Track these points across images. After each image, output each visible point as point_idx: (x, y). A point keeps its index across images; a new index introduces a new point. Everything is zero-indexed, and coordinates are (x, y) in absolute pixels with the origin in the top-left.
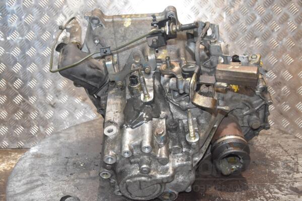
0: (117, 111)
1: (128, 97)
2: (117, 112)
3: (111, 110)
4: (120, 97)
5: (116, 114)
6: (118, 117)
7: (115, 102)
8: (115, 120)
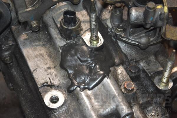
0: (48, 66)
1: (61, 43)
2: (49, 68)
3: (37, 65)
4: (41, 43)
5: (49, 71)
6: (56, 75)
7: (37, 53)
8: (52, 82)
